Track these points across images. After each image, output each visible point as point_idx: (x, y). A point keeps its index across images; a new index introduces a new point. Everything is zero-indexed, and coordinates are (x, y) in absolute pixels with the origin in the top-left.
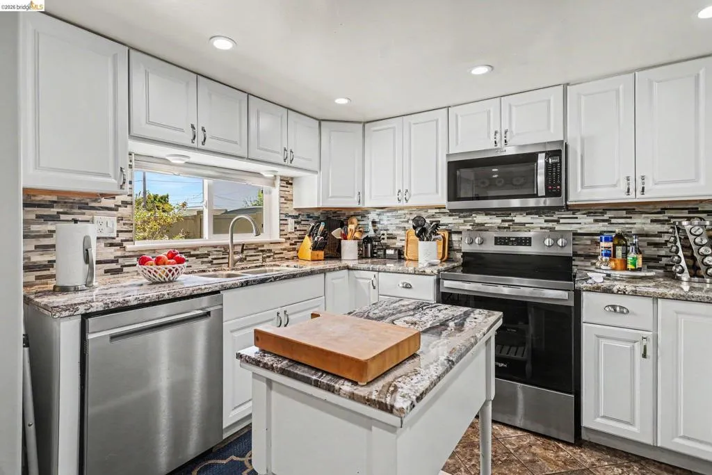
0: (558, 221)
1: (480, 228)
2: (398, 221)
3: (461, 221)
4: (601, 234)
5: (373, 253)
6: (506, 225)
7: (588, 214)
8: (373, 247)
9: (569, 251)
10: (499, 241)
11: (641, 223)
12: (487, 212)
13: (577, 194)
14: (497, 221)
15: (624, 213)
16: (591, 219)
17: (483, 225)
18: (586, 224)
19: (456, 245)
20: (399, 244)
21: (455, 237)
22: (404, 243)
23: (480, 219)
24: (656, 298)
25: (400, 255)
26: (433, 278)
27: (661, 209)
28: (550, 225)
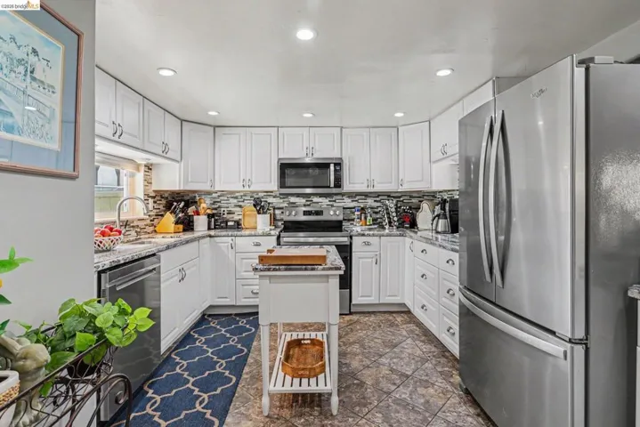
0: (335, 201)
1: (293, 205)
2: (235, 201)
3: (282, 201)
4: (354, 208)
5: (215, 225)
6: (308, 203)
7: (349, 197)
8: (216, 220)
9: (341, 218)
10: (306, 213)
11: (370, 202)
12: (298, 195)
13: (347, 187)
14: (303, 201)
15: (363, 197)
16: (350, 200)
17: (294, 203)
18: (348, 202)
19: (278, 217)
20: (236, 218)
21: (277, 212)
22: (240, 217)
23: (293, 199)
24: (380, 236)
25: (238, 225)
26: (275, 238)
27: (378, 195)
28: (331, 203)
